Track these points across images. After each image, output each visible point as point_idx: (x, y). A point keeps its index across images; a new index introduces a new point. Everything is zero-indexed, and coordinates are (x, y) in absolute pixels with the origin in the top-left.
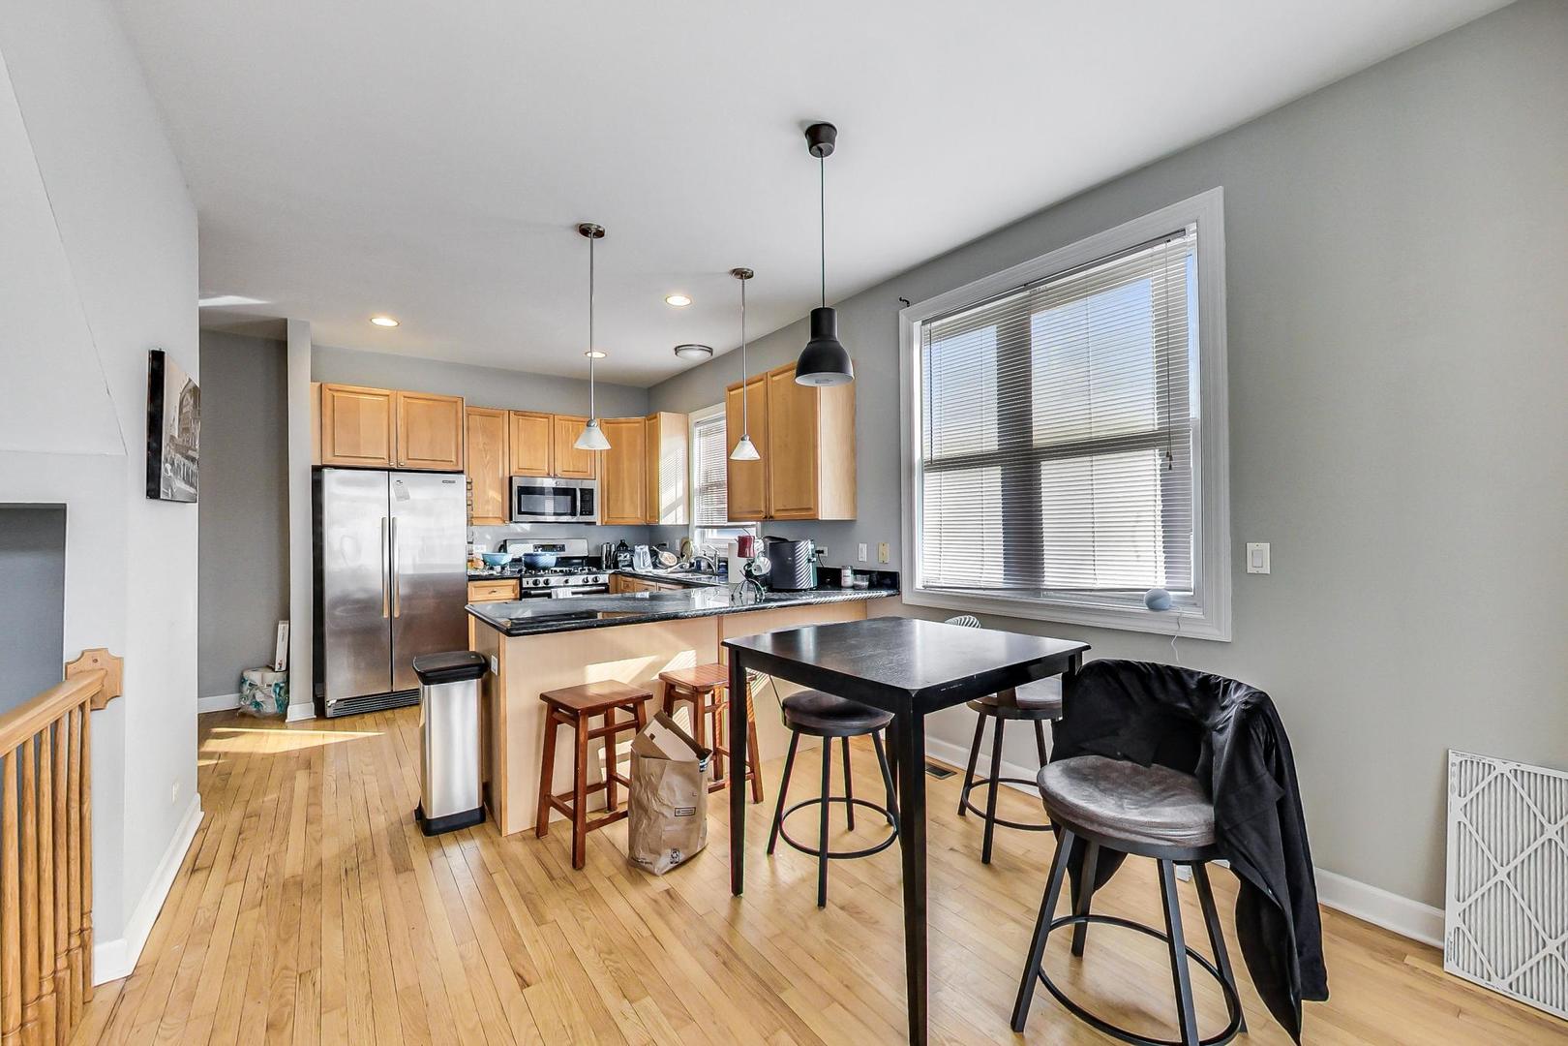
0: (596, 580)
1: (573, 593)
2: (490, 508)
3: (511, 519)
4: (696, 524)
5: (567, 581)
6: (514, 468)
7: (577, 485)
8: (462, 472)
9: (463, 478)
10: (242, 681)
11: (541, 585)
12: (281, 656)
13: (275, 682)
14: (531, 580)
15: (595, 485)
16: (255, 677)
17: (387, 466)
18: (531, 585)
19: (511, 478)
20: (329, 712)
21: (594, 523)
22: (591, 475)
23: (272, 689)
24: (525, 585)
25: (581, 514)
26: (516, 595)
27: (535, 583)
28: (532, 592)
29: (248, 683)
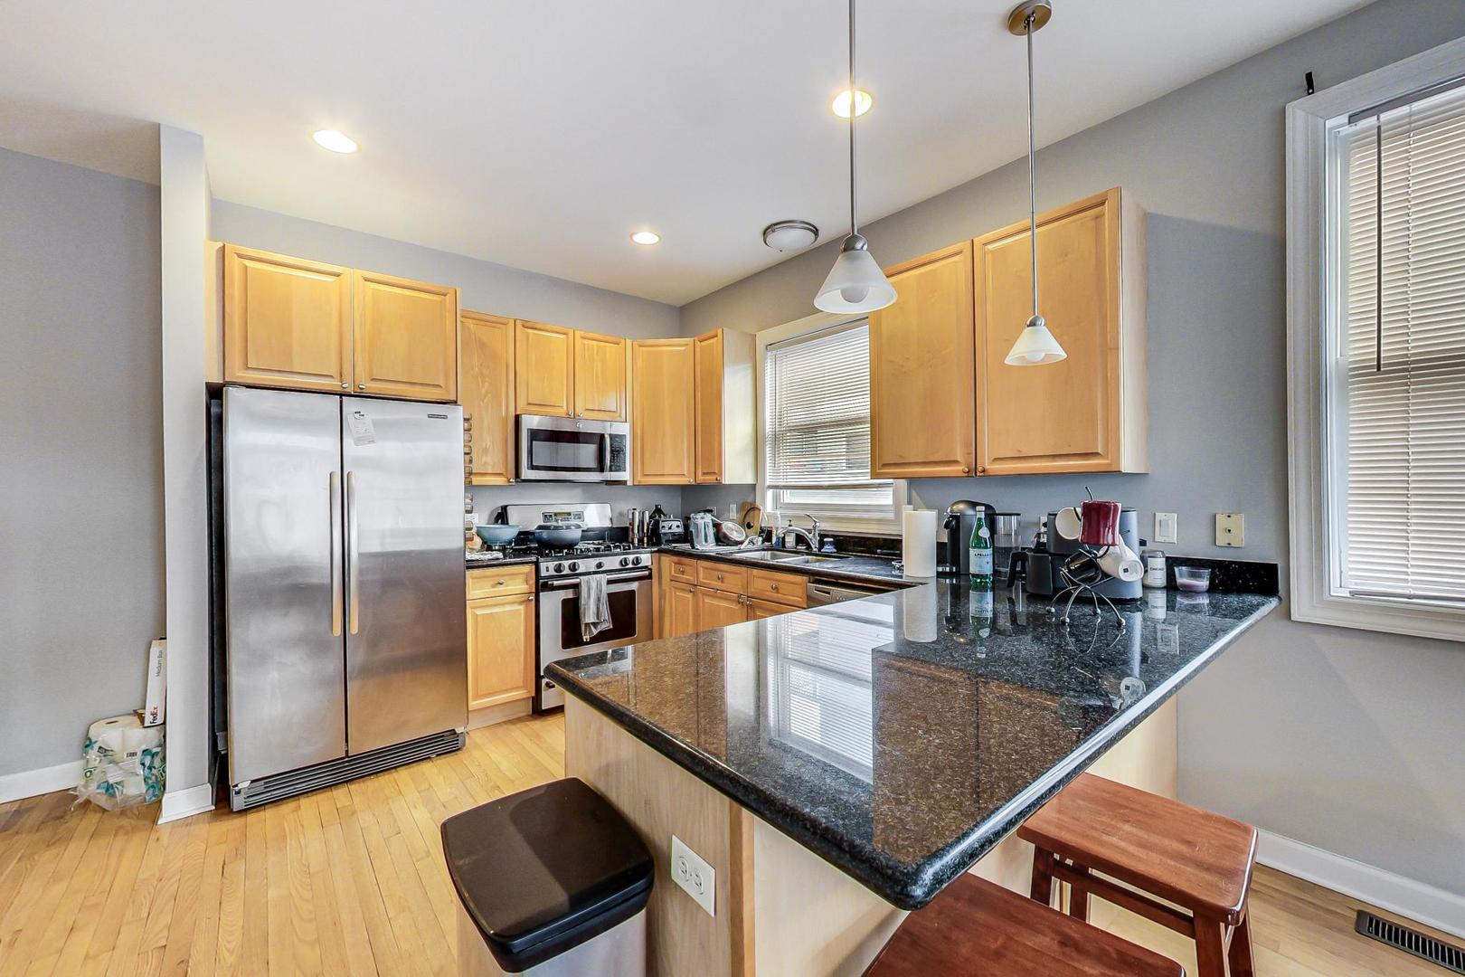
0: (637, 561)
1: (610, 582)
2: (489, 459)
3: (517, 475)
4: (768, 483)
5: (599, 565)
6: (522, 403)
7: (604, 428)
8: (455, 402)
9: (457, 414)
10: (88, 744)
11: (566, 571)
12: (153, 702)
13: (144, 747)
14: (552, 565)
15: (624, 429)
16: (108, 736)
17: (339, 389)
18: (552, 572)
19: (517, 419)
20: (238, 802)
21: (624, 483)
22: (620, 416)
23: (137, 759)
24: (544, 573)
25: (611, 470)
26: (530, 588)
27: (558, 569)
28: (555, 583)
29: (96, 747)
